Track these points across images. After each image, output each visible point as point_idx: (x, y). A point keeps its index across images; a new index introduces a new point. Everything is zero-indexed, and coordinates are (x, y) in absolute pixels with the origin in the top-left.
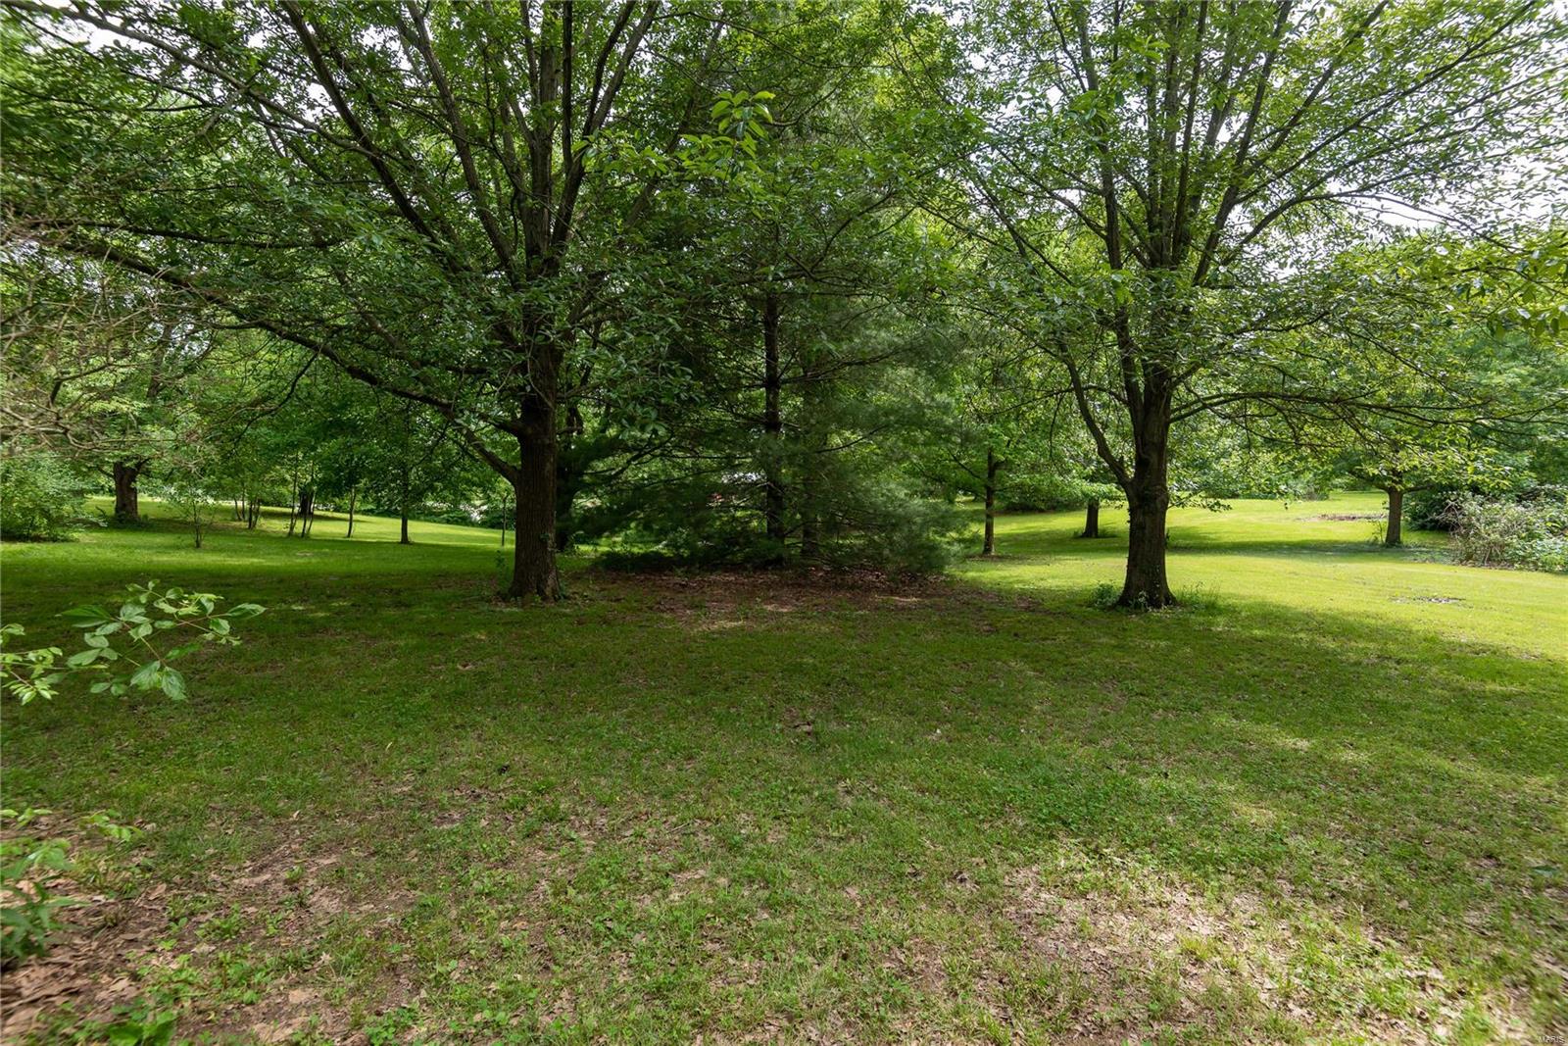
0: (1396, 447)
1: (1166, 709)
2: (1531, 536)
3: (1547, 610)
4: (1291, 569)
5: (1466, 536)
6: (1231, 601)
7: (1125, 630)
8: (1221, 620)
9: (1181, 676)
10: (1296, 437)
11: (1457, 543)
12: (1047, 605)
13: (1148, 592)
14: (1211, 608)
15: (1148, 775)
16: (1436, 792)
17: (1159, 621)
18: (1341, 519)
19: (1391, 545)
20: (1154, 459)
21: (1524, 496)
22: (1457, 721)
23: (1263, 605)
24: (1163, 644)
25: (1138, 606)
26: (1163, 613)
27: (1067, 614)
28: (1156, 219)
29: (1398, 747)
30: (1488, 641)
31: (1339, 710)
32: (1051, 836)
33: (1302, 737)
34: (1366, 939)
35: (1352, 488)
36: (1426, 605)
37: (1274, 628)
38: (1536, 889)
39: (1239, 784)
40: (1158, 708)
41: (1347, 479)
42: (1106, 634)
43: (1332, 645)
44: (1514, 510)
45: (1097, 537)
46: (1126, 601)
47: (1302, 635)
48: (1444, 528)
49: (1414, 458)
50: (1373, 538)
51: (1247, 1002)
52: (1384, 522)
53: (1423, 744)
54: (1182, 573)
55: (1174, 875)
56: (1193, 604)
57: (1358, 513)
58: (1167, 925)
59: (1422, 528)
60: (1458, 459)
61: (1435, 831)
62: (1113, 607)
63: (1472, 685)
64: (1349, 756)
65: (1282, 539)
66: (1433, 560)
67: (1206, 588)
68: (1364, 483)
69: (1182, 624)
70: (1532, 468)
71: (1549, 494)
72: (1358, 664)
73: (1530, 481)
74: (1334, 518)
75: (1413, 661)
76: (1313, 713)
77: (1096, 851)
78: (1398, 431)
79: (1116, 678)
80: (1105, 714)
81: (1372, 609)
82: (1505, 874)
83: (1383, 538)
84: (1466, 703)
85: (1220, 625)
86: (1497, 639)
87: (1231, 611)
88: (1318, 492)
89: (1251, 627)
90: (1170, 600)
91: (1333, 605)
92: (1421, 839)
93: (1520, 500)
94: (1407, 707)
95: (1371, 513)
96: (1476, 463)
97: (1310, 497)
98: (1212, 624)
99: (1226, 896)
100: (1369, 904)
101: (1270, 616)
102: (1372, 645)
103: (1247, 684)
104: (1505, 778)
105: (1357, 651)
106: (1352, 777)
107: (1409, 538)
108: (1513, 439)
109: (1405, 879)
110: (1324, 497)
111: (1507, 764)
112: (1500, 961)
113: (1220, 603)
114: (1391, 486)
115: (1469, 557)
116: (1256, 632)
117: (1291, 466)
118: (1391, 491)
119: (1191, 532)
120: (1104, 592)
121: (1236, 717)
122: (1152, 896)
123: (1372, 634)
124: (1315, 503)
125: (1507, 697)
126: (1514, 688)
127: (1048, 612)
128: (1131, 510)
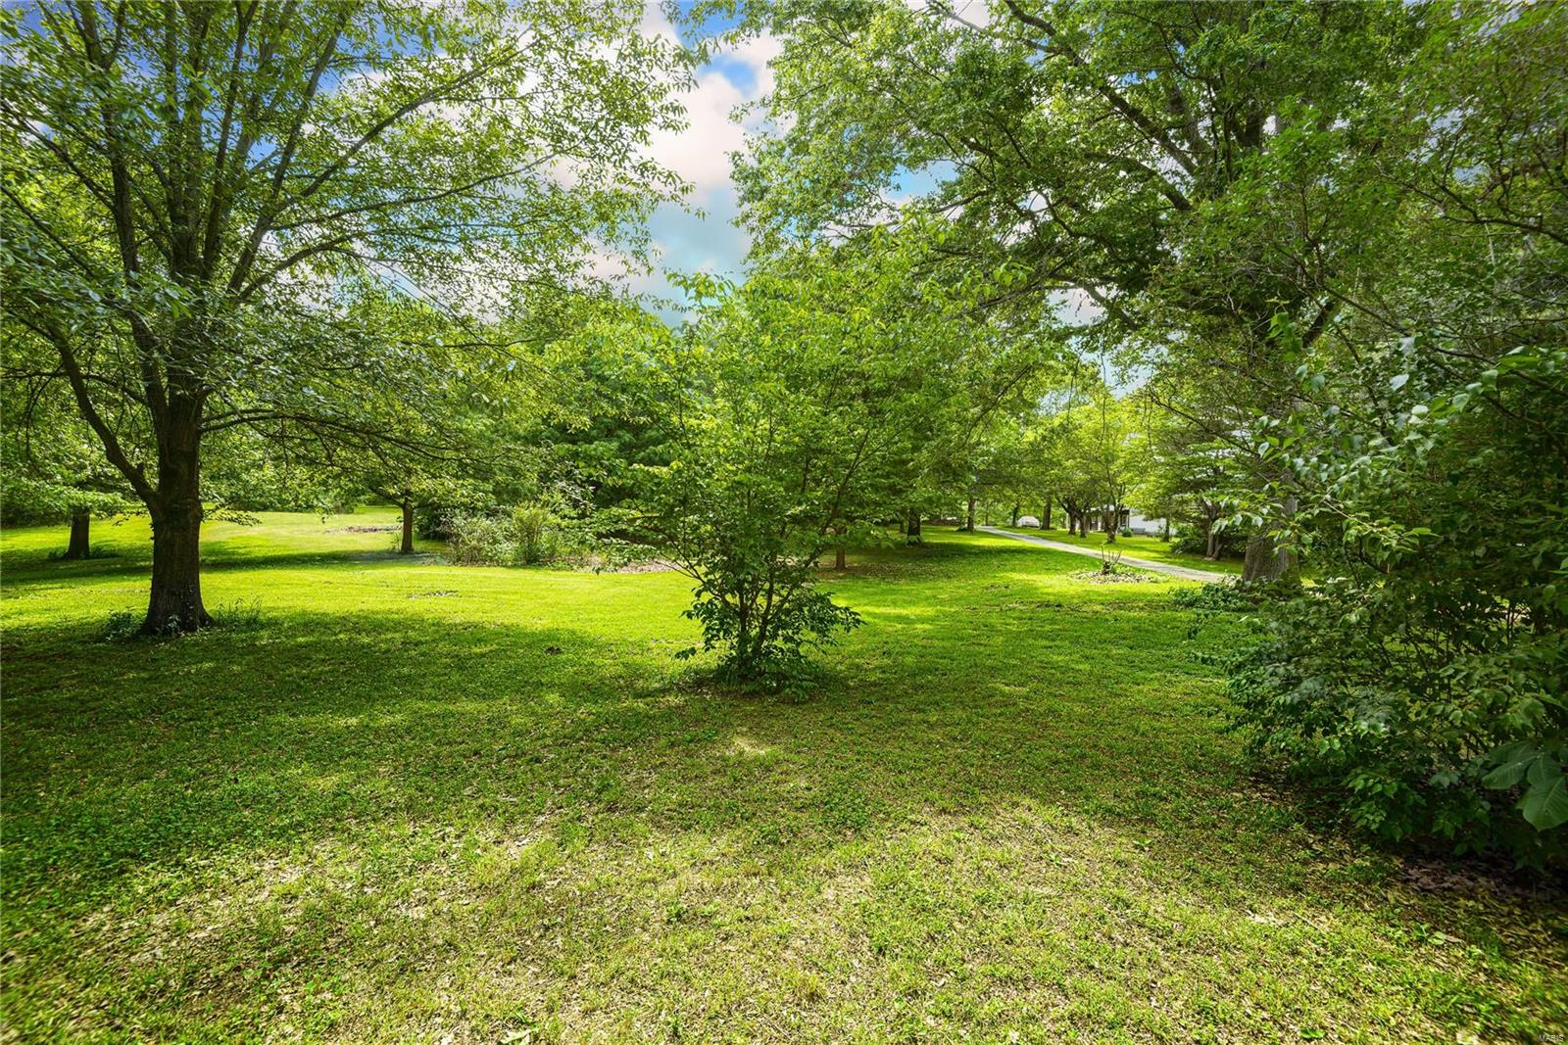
0: (409, 472)
1: (221, 726)
2: (495, 541)
3: (505, 593)
4: (325, 579)
5: (456, 543)
6: (270, 615)
7: (154, 660)
8: (264, 633)
9: (232, 693)
10: (329, 457)
11: (450, 549)
12: (30, 648)
13: (180, 615)
14: (253, 623)
15: (216, 786)
16: (445, 726)
17: (196, 644)
18: (365, 531)
19: (405, 553)
20: (184, 468)
21: (491, 514)
22: (456, 677)
23: (304, 613)
24: (207, 665)
25: (167, 632)
26: (201, 634)
27: (69, 655)
28: (181, 210)
29: (420, 704)
30: (472, 619)
31: (377, 689)
32: (123, 872)
33: (352, 716)
34: (409, 829)
35: (372, 503)
36: (432, 599)
37: (316, 635)
38: (499, 762)
39: (305, 766)
40: (212, 727)
41: (370, 496)
42: (131, 669)
43: (367, 640)
44: (485, 523)
45: (88, 557)
46: (153, 626)
47: (342, 636)
48: (442, 538)
49: (423, 484)
50: (390, 546)
51: (336, 903)
52: (400, 533)
53: (435, 698)
54: (218, 592)
55: (260, 851)
56: (233, 621)
57: (379, 526)
58: (260, 888)
59: (427, 538)
60: (452, 485)
61: (446, 750)
62: (134, 638)
63: (464, 652)
64: (387, 720)
65: (313, 551)
66: (436, 563)
67: (247, 605)
68: (384, 500)
69: (225, 645)
70: (494, 493)
71: (504, 512)
72: (388, 651)
73: (492, 501)
74: (359, 530)
75: (426, 642)
76: (358, 696)
77: (177, 864)
78: (412, 460)
79: (156, 710)
80: (151, 748)
81: (395, 607)
82: (485, 760)
83: (399, 547)
84: (460, 664)
85: (264, 638)
86: (476, 618)
87: (273, 624)
88: (345, 506)
89: (295, 636)
90: (205, 620)
91: (365, 607)
92: (438, 757)
93: (488, 516)
94: (424, 675)
95: (389, 525)
96: (462, 490)
97: (338, 510)
98: (256, 638)
99: (307, 848)
100: (409, 808)
101: (311, 624)
102: (397, 635)
103: (299, 686)
104: (484, 706)
105: (386, 641)
106: (393, 734)
107: (418, 546)
108: (483, 473)
109: (430, 784)
110: (350, 511)
111: (484, 697)
112: (482, 807)
113: (261, 617)
114: (404, 502)
115: (459, 560)
116: (301, 640)
117: (324, 483)
118: (403, 507)
119: (216, 547)
120: (118, 622)
121: (293, 715)
122: (242, 874)
123: (397, 626)
124: (343, 517)
125: (483, 655)
126: (485, 650)
127: (34, 657)
128: (155, 525)
